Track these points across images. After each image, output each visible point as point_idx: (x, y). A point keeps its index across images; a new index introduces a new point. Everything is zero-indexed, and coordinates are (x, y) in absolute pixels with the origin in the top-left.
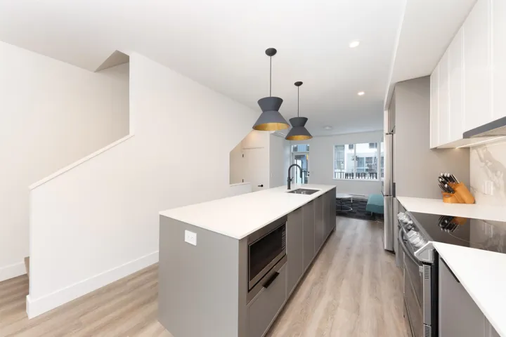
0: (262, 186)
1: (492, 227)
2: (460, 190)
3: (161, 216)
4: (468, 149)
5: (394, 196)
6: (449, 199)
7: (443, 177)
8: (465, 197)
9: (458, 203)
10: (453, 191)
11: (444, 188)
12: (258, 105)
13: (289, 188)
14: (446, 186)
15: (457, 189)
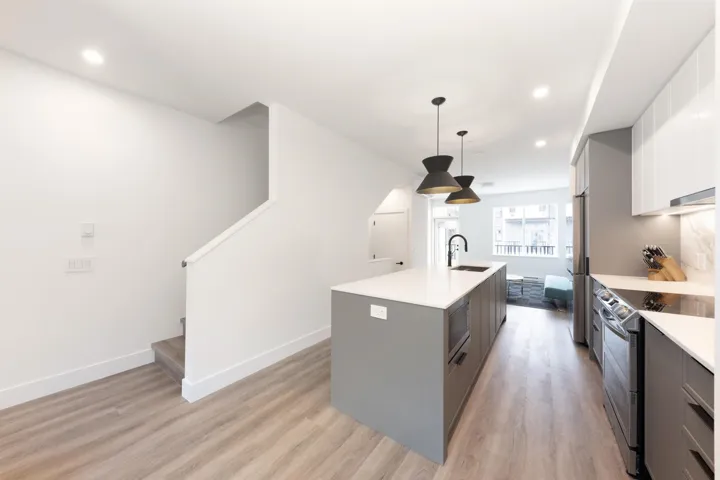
0: (401, 263)
1: (704, 305)
2: (668, 265)
3: (333, 291)
4: (678, 216)
5: (588, 274)
6: (656, 275)
7: (649, 249)
8: (674, 272)
9: (666, 280)
10: (661, 267)
11: (649, 262)
12: (423, 165)
13: (450, 264)
14: (652, 260)
15: (664, 264)
